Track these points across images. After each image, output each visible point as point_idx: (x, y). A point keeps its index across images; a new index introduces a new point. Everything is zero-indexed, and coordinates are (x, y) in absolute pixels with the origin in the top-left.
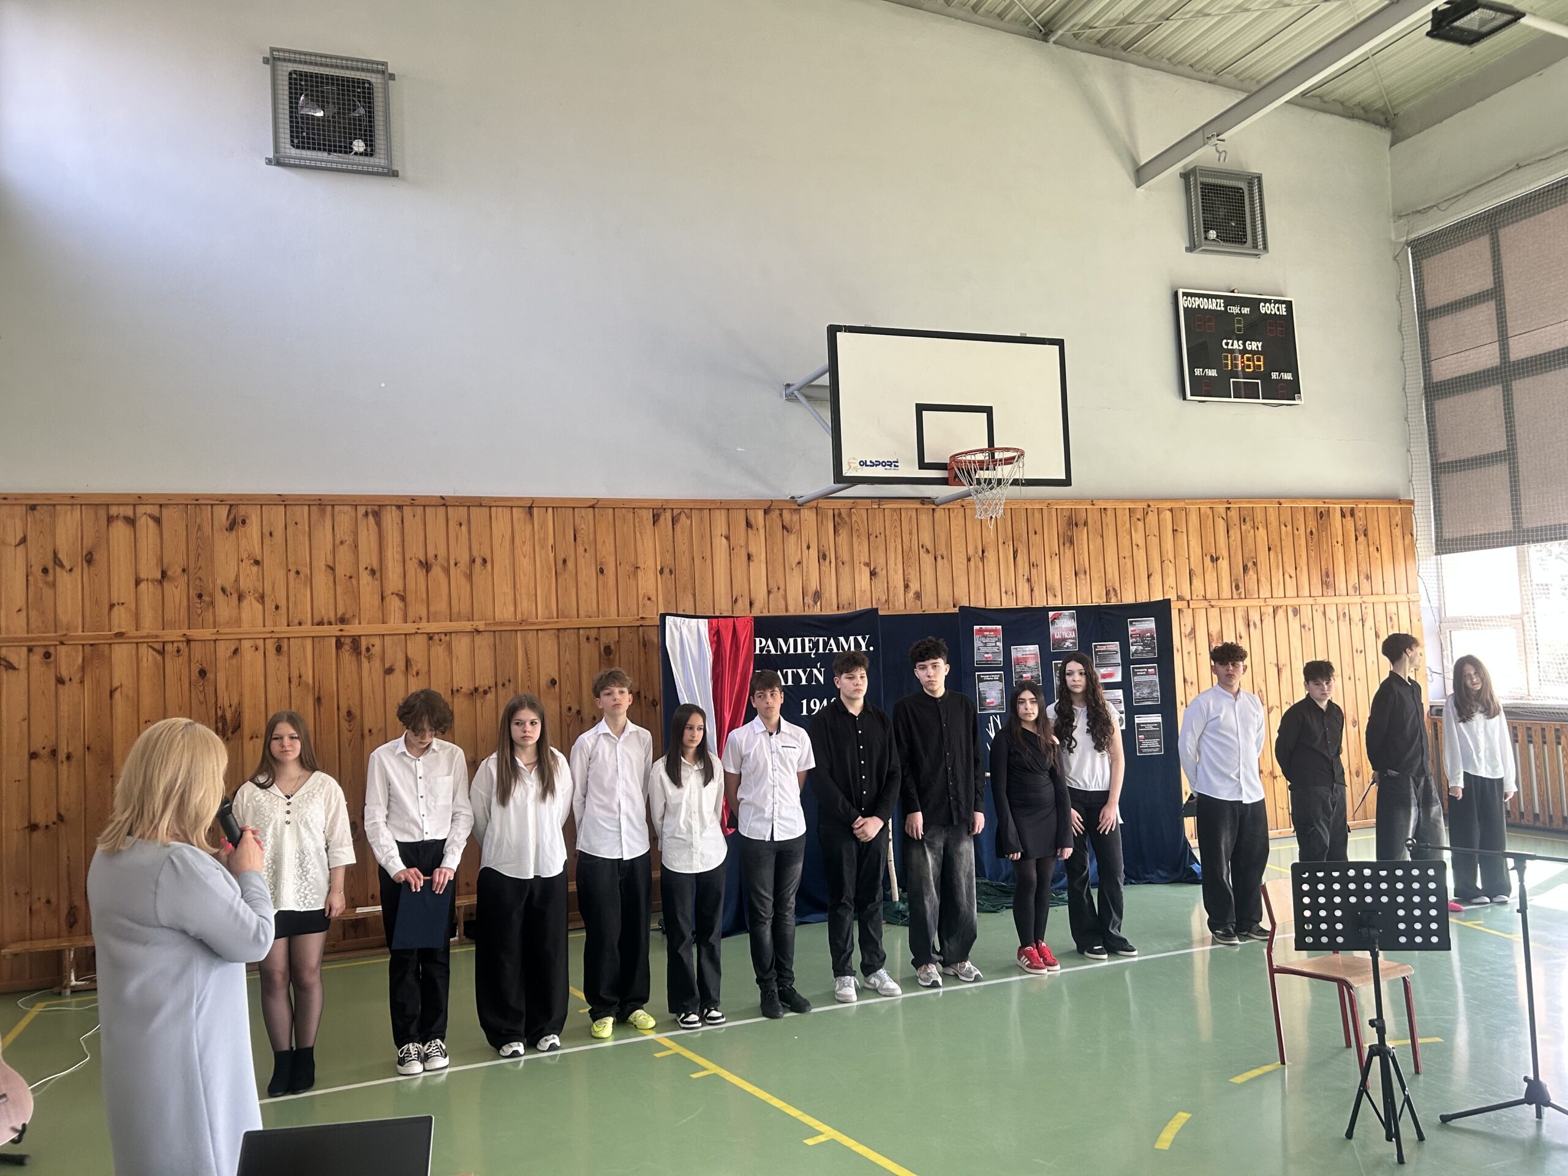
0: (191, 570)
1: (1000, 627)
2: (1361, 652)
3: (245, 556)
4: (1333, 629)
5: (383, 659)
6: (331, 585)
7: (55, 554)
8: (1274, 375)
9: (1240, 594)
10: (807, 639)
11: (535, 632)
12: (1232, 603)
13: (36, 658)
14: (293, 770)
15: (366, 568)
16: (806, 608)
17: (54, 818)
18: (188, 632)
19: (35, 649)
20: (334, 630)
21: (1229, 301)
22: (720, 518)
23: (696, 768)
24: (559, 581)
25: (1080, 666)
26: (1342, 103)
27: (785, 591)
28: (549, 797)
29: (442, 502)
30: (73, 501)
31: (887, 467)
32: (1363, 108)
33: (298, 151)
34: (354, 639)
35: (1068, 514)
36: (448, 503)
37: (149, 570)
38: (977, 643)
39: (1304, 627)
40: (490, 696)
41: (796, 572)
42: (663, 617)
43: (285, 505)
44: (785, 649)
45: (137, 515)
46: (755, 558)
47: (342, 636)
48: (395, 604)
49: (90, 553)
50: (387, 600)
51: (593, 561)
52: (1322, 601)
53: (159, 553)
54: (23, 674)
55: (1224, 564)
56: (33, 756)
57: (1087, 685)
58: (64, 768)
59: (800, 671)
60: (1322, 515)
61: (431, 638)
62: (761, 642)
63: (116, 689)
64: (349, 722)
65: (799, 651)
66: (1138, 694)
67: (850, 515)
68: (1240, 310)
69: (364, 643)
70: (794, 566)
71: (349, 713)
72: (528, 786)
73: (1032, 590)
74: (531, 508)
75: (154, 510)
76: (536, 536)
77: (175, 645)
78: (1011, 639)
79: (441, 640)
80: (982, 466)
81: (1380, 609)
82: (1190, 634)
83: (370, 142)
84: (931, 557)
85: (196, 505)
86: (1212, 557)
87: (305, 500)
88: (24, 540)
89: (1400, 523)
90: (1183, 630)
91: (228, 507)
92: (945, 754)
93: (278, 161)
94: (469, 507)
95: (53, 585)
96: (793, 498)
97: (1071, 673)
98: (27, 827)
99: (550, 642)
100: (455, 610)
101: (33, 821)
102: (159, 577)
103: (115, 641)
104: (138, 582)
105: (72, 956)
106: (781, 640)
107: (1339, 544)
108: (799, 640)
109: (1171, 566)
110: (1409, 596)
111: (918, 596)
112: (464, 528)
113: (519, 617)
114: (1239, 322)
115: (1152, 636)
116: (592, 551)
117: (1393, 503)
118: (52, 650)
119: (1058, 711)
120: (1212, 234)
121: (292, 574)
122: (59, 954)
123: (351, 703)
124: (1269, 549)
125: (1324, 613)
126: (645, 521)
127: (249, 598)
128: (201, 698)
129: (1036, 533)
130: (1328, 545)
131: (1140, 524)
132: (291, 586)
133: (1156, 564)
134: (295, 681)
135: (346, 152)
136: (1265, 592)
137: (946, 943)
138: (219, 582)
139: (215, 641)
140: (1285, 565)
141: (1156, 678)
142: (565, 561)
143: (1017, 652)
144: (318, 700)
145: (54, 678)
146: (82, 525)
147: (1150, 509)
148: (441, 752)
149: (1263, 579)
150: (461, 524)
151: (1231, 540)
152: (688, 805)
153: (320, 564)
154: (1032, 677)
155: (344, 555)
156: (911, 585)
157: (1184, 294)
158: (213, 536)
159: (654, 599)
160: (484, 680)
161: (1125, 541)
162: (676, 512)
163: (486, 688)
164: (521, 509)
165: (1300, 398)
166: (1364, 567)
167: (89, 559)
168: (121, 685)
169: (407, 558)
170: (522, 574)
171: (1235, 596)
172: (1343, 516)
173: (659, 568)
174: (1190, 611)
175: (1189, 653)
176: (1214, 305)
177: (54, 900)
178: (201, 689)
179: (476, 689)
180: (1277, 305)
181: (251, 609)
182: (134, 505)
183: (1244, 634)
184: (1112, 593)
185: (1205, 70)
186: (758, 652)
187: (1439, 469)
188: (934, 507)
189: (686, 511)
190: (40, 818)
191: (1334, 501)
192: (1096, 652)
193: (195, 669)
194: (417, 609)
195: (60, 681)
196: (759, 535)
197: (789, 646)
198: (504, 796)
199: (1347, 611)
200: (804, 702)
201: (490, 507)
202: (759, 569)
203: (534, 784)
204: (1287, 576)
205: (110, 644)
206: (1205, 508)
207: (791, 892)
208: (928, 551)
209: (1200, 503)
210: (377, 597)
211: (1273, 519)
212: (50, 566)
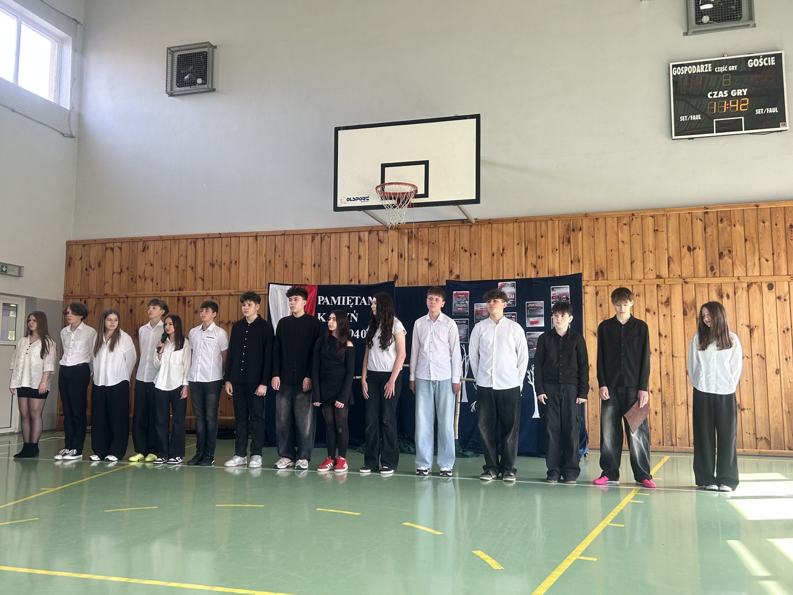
0: (130, 269)
1: (468, 292)
3: (147, 263)
6: (177, 274)
7: (90, 263)
8: (758, 112)
9: (714, 274)
10: (348, 298)
15: (190, 267)
18: (127, 294)
20: (176, 293)
21: (716, 64)
22: (345, 237)
24: (267, 270)
29: (220, 236)
30: (96, 242)
31: (362, 200)
33: (180, 88)
34: (184, 298)
36: (222, 236)
37: (117, 270)
41: (385, 264)
43: (163, 240)
44: (335, 302)
45: (114, 247)
48: (200, 282)
49: (100, 263)
50: (197, 280)
51: (282, 261)
53: (120, 262)
55: (700, 254)
62: (321, 299)
65: (343, 304)
68: (727, 68)
69: (187, 300)
74: (256, 236)
75: (118, 244)
76: (258, 250)
77: (123, 299)
78: (474, 299)
82: (666, 302)
83: (204, 79)
85: (133, 242)
86: (689, 249)
88: (81, 258)
91: (143, 242)
93: (172, 94)
94: (231, 237)
95: (88, 275)
96: (387, 225)
100: (223, 285)
102: (120, 271)
103: (105, 297)
104: (113, 274)
106: (333, 298)
108: (344, 298)
109: (652, 255)
114: (725, 77)
116: (283, 256)
118: (87, 301)
120: (706, 18)
121: (163, 269)
124: (746, 240)
126: (308, 240)
127: (148, 280)
128: (130, 321)
132: (163, 274)
133: (638, 254)
135: (195, 85)
138: (138, 273)
139: (136, 297)
140: (762, 252)
142: (270, 262)
143: (478, 307)
146: (98, 251)
149: (738, 262)
150: (227, 246)
151: (708, 234)
155: (182, 261)
157: (673, 66)
158: (138, 254)
159: (310, 279)
164: (252, 237)
165: (784, 125)
167: (99, 265)
169: (205, 262)
173: (313, 264)
176: (702, 69)
178: (130, 317)
180: (766, 59)
181: (149, 283)
182: (113, 243)
186: (319, 303)
193: (129, 309)
194: (208, 284)
197: (337, 301)
204: (763, 260)
205: (104, 298)
206: (683, 214)
209: (679, 210)
210: (193, 279)
211: (751, 217)
212: (88, 267)
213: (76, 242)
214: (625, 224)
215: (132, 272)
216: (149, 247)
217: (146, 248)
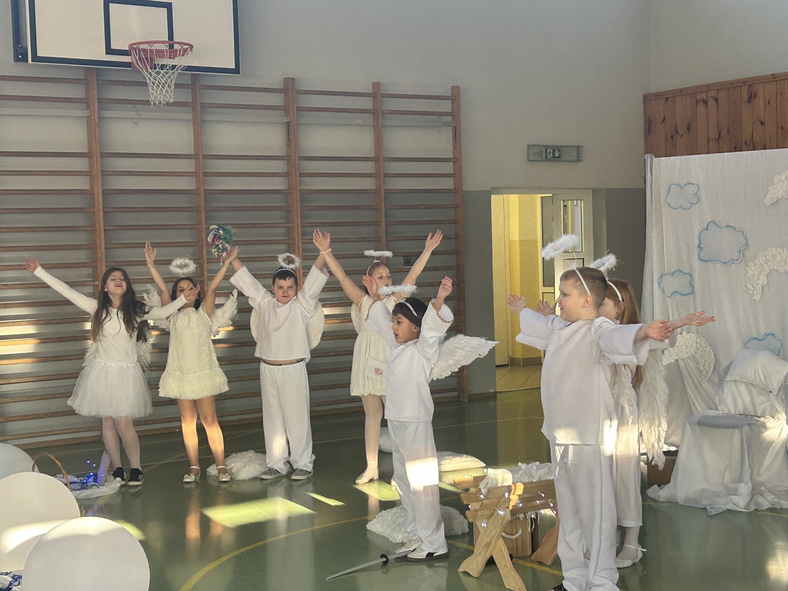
216: (757, 95)
217: (753, 95)
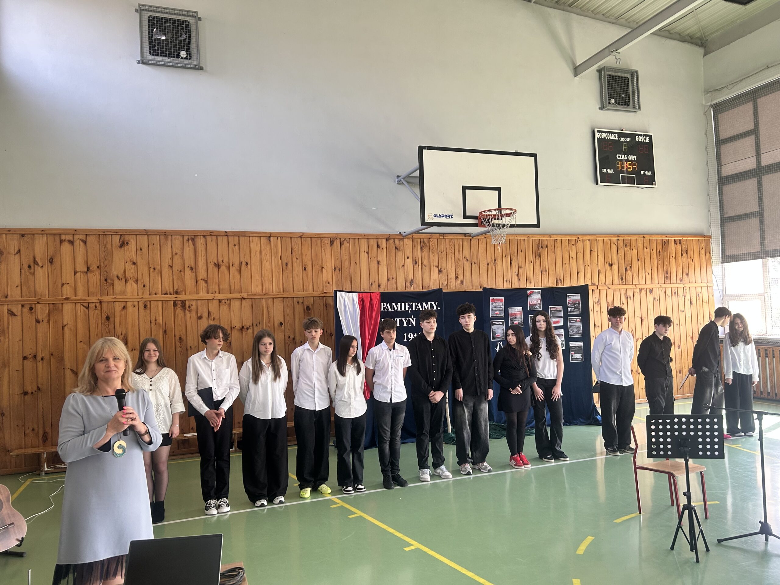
0: (102, 267)
1: (503, 298)
2: (683, 311)
3: (128, 260)
4: (669, 300)
5: (197, 312)
6: (171, 275)
7: (34, 258)
8: (642, 173)
9: (623, 282)
10: (407, 304)
11: (272, 299)
12: (619, 287)
13: (26, 310)
14: (153, 366)
15: (188, 267)
16: (407, 288)
17: (36, 389)
18: (100, 297)
19: (26, 306)
20: (173, 297)
21: (620, 135)
22: (364, 243)
23: (352, 366)
24: (284, 273)
25: (543, 318)
26: (679, 34)
27: (396, 280)
28: (278, 379)
29: (226, 234)
30: (43, 232)
31: (448, 218)
32: (690, 37)
33: (153, 57)
34: (182, 302)
35: (537, 242)
36: (228, 235)
38: (491, 306)
39: (655, 299)
40: (250, 331)
41: (402, 269)
42: (335, 292)
43: (148, 235)
44: (396, 308)
45: (75, 240)
46: (381, 263)
47: (176, 300)
48: (203, 284)
49: (51, 258)
50: (199, 282)
51: (301, 264)
52: (664, 286)
53: (86, 258)
54: (19, 318)
55: (615, 267)
56: (25, 358)
57: (547, 327)
58: (40, 364)
59: (403, 319)
60: (665, 243)
61: (220, 302)
62: (384, 305)
63: (65, 326)
64: (180, 342)
65: (403, 309)
66: (571, 332)
67: (429, 242)
68: (626, 139)
69: (187, 304)
70: (401, 267)
71: (180, 338)
72: (267, 374)
73: (519, 280)
74: (270, 237)
75: (83, 237)
76: (273, 252)
77: (94, 304)
78: (509, 304)
79: (225, 303)
80: (495, 217)
81: (693, 290)
82: (598, 302)
83: (189, 52)
84: (469, 263)
85: (104, 234)
86: (609, 264)
87: (158, 233)
88: (19, 252)
89: (704, 247)
90: (594, 300)
91: (119, 236)
92: (474, 360)
93: (143, 62)
94: (239, 236)
95: (34, 274)
96: (400, 233)
97: (539, 321)
98: (22, 393)
99: (279, 304)
100: (232, 288)
101: (25, 390)
102: (86, 270)
103: (64, 302)
104: (75, 273)
105: (45, 456)
106: (394, 304)
107: (673, 258)
108: (403, 304)
109: (589, 268)
110: (708, 284)
111: (462, 282)
112: (237, 247)
113: (264, 291)
114: (625, 145)
115: (579, 303)
116: (301, 258)
117: (701, 237)
118: (33, 306)
119: (532, 340)
120: (613, 101)
121: (152, 269)
122: (39, 455)
123: (181, 333)
124: (638, 260)
125: (665, 292)
126: (326, 243)
127: (130, 281)
128: (108, 331)
129: (521, 251)
130: (667, 258)
131: (574, 247)
132: (151, 275)
134: (153, 322)
135: (177, 57)
136: (636, 281)
137: (474, 453)
138: (115, 273)
139: (114, 302)
140: (646, 268)
141: (580, 324)
142: (287, 264)
143: (511, 310)
144: (165, 332)
145: (34, 320)
146: (47, 244)
147: (579, 239)
148: (224, 358)
149: (635, 275)
150: (235, 245)
151: (619, 255)
152: (349, 385)
153: (165, 265)
154: (519, 323)
155: (177, 260)
156: (459, 277)
157: (598, 131)
158: (112, 250)
159: (331, 283)
160: (247, 322)
161: (566, 255)
162: (342, 240)
163: (248, 326)
164: (265, 238)
165: (655, 184)
166: (685, 269)
167: (51, 261)
168: (68, 324)
169: (209, 261)
170: (265, 270)
171: (621, 283)
172: (676, 243)
173: (333, 268)
174: (598, 290)
175: (597, 312)
176: (613, 137)
177: (36, 429)
178: (107, 326)
179: (243, 327)
180: (644, 137)
181: (131, 287)
182: (73, 234)
183: (625, 302)
184: (559, 281)
185: (611, 17)
186: (382, 310)
187: (724, 220)
188: (471, 238)
189: (347, 239)
190: (29, 389)
191: (671, 236)
192: (551, 311)
193: (104, 316)
194: (214, 287)
195: (38, 321)
196: (383, 251)
197: (398, 307)
198: (256, 379)
199: (676, 291)
200: (405, 335)
201: (250, 237)
202: (383, 269)
203: (271, 373)
204: (647, 274)
205: (62, 303)
206: (606, 239)
207: (399, 428)
208: (467, 260)
209: (604, 237)
210: (194, 281)
211: (640, 245)
212: (32, 264)
213: (9, 231)
214: (573, 245)
215: (106, 271)
